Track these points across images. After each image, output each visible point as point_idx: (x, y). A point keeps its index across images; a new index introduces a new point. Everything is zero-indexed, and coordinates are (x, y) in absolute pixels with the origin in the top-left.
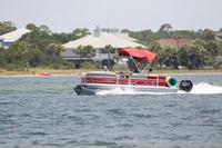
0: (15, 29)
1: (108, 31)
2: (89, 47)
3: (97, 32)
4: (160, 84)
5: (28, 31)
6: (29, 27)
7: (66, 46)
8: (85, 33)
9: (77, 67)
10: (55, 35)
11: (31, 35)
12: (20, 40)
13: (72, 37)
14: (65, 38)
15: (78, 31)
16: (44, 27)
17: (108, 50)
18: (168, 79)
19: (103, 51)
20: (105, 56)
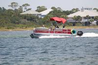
0: (46, 9)
1: (87, 9)
2: (79, 16)
3: (82, 10)
4: (68, 33)
5: (52, 10)
6: (52, 8)
7: (69, 16)
8: (77, 10)
9: (74, 25)
10: (64, 12)
11: (54, 12)
12: (49, 14)
13: (71, 12)
14: (68, 13)
15: (74, 9)
16: (59, 8)
17: (87, 17)
18: (71, 31)
19: (85, 18)
20: (86, 20)
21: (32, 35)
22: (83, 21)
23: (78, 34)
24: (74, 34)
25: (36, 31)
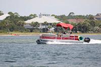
0: (3, 14)
1: (45, 15)
3: (40, 16)
5: (9, 15)
6: (9, 13)
7: (26, 22)
8: (35, 16)
11: (11, 17)
12: (5, 19)
13: (29, 18)
14: (26, 19)
17: (45, 24)
18: (79, 37)
20: (44, 27)
21: (38, 41)
22: (41, 27)
23: (85, 41)
24: (81, 41)
25: (43, 37)
